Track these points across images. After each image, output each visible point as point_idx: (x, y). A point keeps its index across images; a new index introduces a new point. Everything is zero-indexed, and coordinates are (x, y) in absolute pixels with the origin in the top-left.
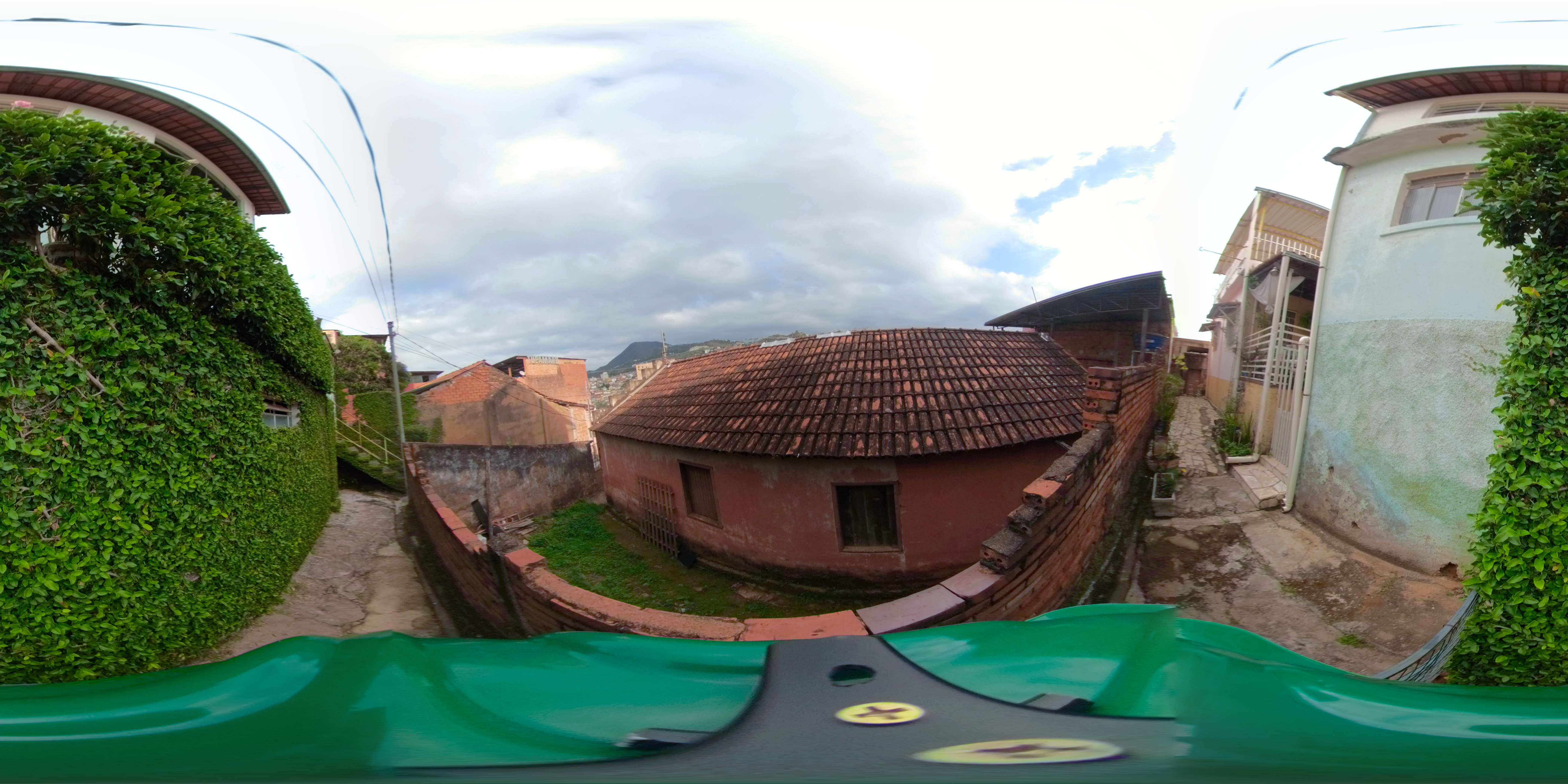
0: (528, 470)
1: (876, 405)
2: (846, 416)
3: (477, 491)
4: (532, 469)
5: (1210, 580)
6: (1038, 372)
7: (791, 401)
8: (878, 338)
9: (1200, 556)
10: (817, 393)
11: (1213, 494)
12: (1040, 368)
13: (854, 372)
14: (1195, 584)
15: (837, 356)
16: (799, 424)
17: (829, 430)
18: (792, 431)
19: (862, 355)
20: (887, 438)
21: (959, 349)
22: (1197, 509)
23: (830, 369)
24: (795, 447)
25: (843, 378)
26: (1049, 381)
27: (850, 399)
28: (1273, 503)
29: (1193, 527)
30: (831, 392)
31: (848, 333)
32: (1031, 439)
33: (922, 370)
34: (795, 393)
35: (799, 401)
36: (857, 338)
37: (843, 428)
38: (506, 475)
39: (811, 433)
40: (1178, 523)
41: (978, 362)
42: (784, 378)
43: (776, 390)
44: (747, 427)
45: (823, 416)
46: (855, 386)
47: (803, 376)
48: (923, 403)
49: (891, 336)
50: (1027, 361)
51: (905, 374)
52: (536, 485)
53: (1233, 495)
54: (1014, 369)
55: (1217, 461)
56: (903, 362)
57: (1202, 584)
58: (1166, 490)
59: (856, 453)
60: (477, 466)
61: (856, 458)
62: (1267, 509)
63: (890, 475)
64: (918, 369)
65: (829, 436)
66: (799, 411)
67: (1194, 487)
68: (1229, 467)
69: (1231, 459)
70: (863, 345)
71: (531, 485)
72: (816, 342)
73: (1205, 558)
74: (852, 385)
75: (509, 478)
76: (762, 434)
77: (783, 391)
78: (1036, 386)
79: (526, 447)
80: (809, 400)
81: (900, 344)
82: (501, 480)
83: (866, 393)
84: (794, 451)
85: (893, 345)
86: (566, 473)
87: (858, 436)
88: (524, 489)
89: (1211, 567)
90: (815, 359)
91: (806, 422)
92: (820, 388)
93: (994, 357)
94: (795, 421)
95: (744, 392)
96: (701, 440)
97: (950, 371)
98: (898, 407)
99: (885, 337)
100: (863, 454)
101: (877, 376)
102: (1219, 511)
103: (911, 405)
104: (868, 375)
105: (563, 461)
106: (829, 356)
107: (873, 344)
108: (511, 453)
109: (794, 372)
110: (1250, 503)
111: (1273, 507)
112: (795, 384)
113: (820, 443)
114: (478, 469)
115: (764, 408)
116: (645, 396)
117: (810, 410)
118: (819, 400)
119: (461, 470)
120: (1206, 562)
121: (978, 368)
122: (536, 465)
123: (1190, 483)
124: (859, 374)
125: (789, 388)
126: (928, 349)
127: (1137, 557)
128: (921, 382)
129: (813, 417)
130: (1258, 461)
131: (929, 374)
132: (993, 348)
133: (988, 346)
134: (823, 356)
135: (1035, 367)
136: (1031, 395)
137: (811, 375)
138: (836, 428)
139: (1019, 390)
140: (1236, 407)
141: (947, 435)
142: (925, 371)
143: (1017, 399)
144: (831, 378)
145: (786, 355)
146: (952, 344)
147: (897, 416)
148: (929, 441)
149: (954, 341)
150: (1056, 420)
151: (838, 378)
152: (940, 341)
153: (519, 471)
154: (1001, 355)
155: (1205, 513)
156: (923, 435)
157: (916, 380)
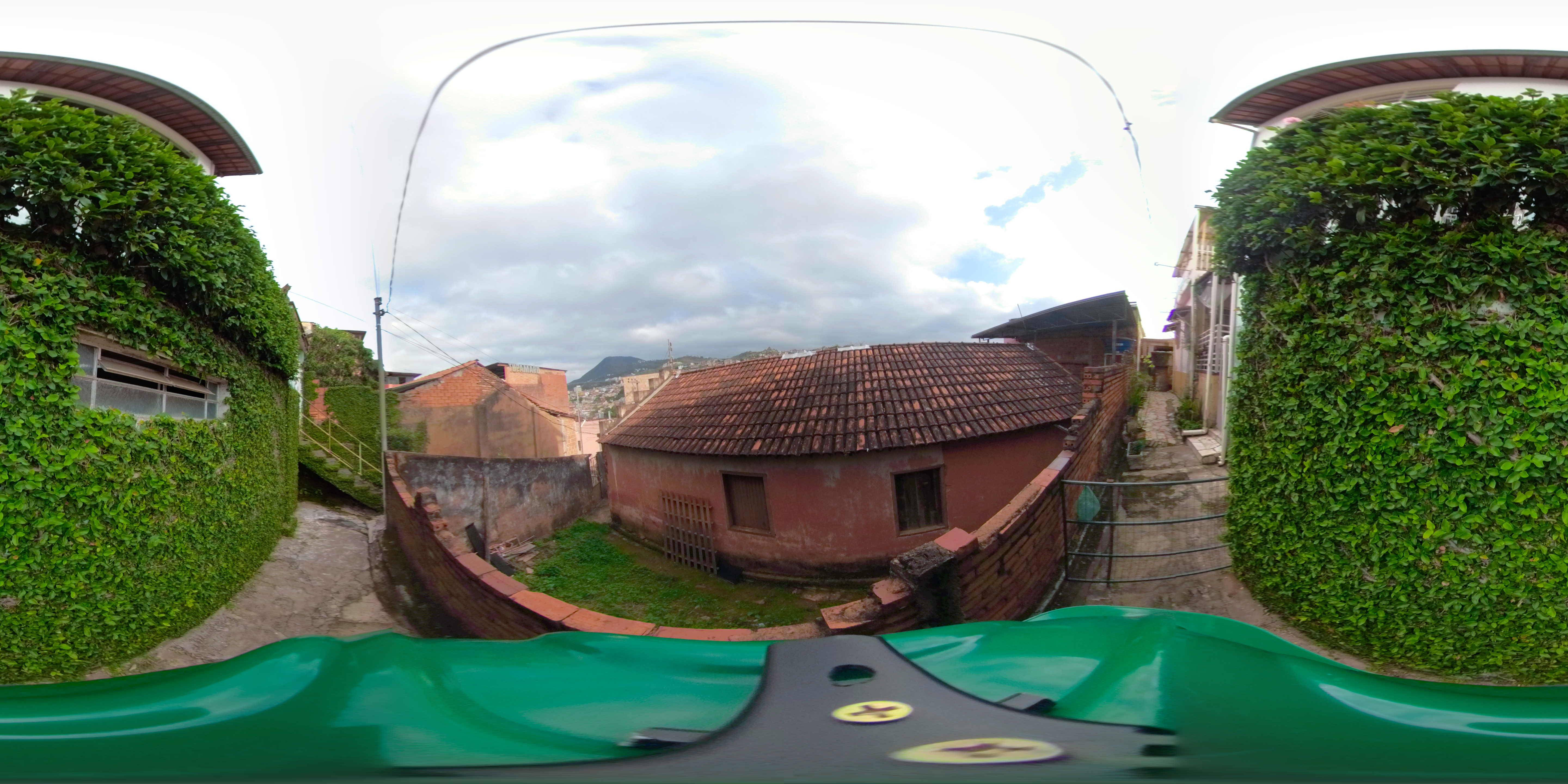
0: (529, 486)
3: (472, 513)
4: (533, 486)
36: (876, 351)
38: (505, 493)
52: (536, 504)
55: (1176, 434)
60: (473, 483)
68: (1184, 438)
69: (1186, 433)
71: (531, 505)
75: (509, 497)
79: (527, 460)
82: (500, 499)
86: (566, 490)
88: (524, 509)
105: (564, 477)
108: (512, 467)
114: (475, 486)
119: (455, 488)
122: (537, 481)
130: (1206, 433)
153: (519, 489)
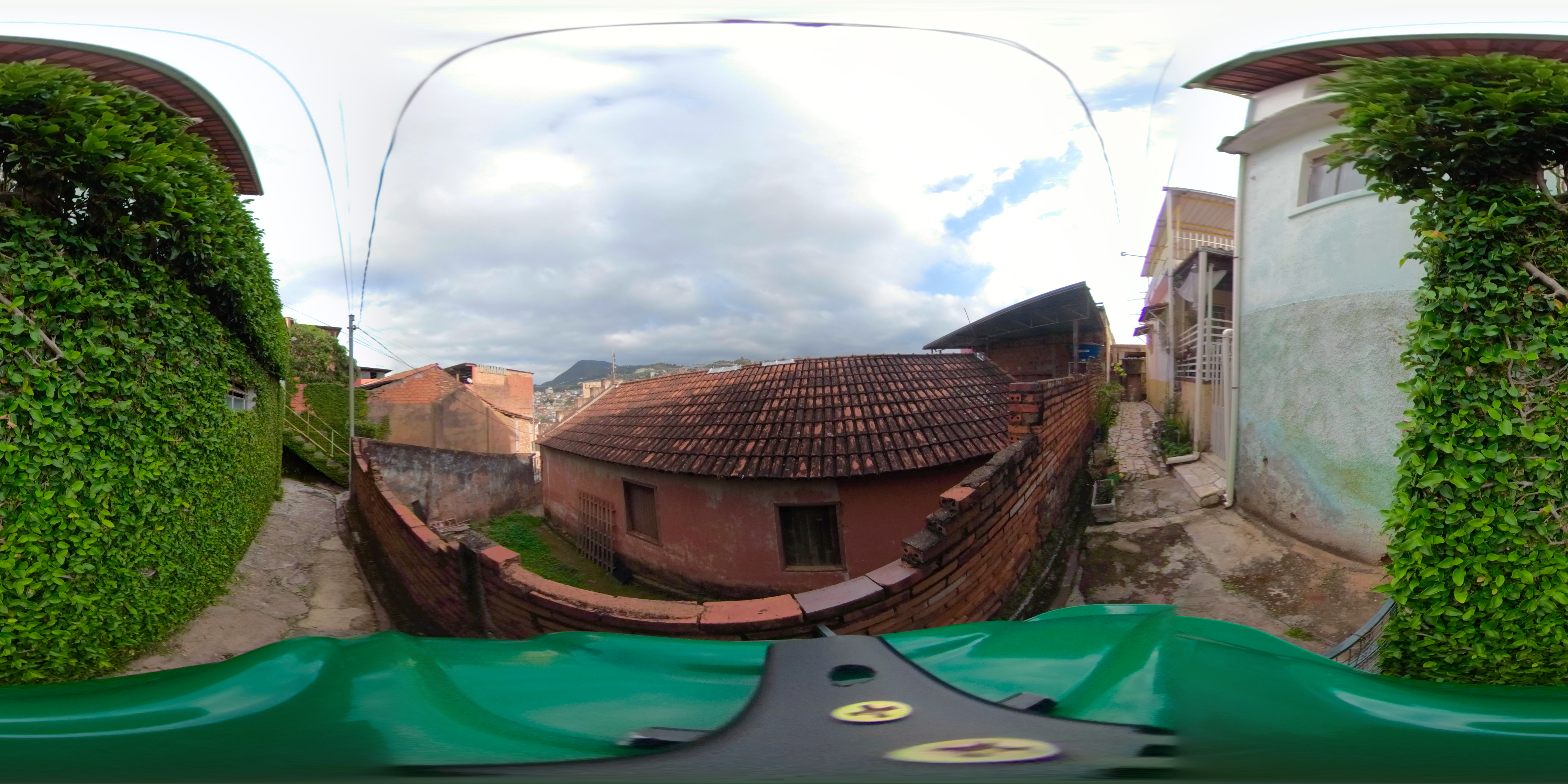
0: (471, 476)
1: (818, 430)
2: (790, 440)
4: (475, 476)
5: (1151, 582)
6: (974, 392)
7: (737, 426)
8: (820, 365)
9: (1142, 559)
10: (762, 418)
11: (1154, 496)
12: (976, 388)
13: (798, 399)
14: (1136, 587)
15: (782, 384)
16: (744, 447)
17: (773, 453)
18: (737, 454)
19: (805, 382)
20: (829, 460)
21: (897, 374)
22: (1139, 512)
23: (774, 395)
24: (740, 469)
25: (787, 404)
26: (986, 400)
27: (793, 424)
28: (1214, 500)
29: (1135, 530)
30: (775, 418)
31: (792, 361)
32: (969, 456)
33: (862, 396)
34: (740, 418)
35: (745, 426)
36: (800, 366)
37: (786, 451)
38: (448, 479)
39: (756, 456)
40: (1120, 528)
41: (916, 385)
42: (730, 404)
43: (722, 415)
44: (693, 449)
45: (768, 440)
46: (799, 412)
47: (749, 402)
48: (863, 427)
49: (833, 363)
50: (964, 382)
51: (846, 400)
52: (477, 491)
53: (1174, 495)
54: (952, 390)
55: (1159, 463)
56: (844, 389)
57: (1143, 587)
58: (1106, 496)
59: (799, 475)
60: (421, 467)
61: (799, 479)
62: (1210, 506)
63: (832, 496)
64: (858, 395)
65: (773, 459)
66: (744, 435)
67: (1135, 491)
68: (1170, 467)
69: (1171, 460)
70: (806, 373)
71: (471, 492)
72: (761, 370)
73: (1147, 560)
74: (795, 411)
75: (451, 483)
76: (708, 457)
77: (729, 416)
78: (973, 405)
79: (471, 453)
80: (754, 425)
81: (841, 371)
82: (443, 483)
83: (809, 419)
84: (739, 473)
85: (834, 373)
86: (506, 483)
87: (801, 459)
88: (464, 495)
89: (1153, 569)
90: (760, 386)
91: (751, 445)
92: (765, 414)
93: (931, 380)
94: (741, 445)
95: (690, 416)
96: (647, 460)
97: (889, 396)
98: (839, 431)
99: (826, 365)
100: (806, 476)
101: (819, 402)
102: (1160, 512)
103: (851, 429)
104: (811, 401)
105: (505, 471)
106: (774, 383)
107: (816, 371)
108: (456, 458)
109: (741, 398)
110: (1192, 502)
111: (1214, 504)
112: (741, 410)
113: (764, 466)
114: (422, 470)
115: (710, 432)
116: (592, 414)
117: (755, 435)
118: (764, 425)
119: (405, 470)
120: (1148, 564)
121: (915, 391)
122: (479, 472)
123: (1131, 488)
124: (802, 400)
125: (735, 414)
126: (868, 375)
127: (1079, 563)
128: (861, 407)
129: (757, 441)
130: (1199, 459)
131: (868, 399)
132: (930, 372)
133: (925, 369)
134: (768, 384)
135: (972, 387)
136: (968, 414)
137: (757, 401)
138: (780, 452)
139: (956, 411)
140: (1174, 408)
141: (886, 456)
142: (865, 397)
143: (954, 418)
144: (776, 404)
145: (732, 381)
146: (891, 369)
147: (838, 440)
148: (869, 463)
149: (893, 366)
150: (993, 437)
151: (782, 404)
152: (879, 367)
153: (461, 477)
154: (938, 377)
155: (1147, 516)
156: (864, 457)
157: (856, 406)
